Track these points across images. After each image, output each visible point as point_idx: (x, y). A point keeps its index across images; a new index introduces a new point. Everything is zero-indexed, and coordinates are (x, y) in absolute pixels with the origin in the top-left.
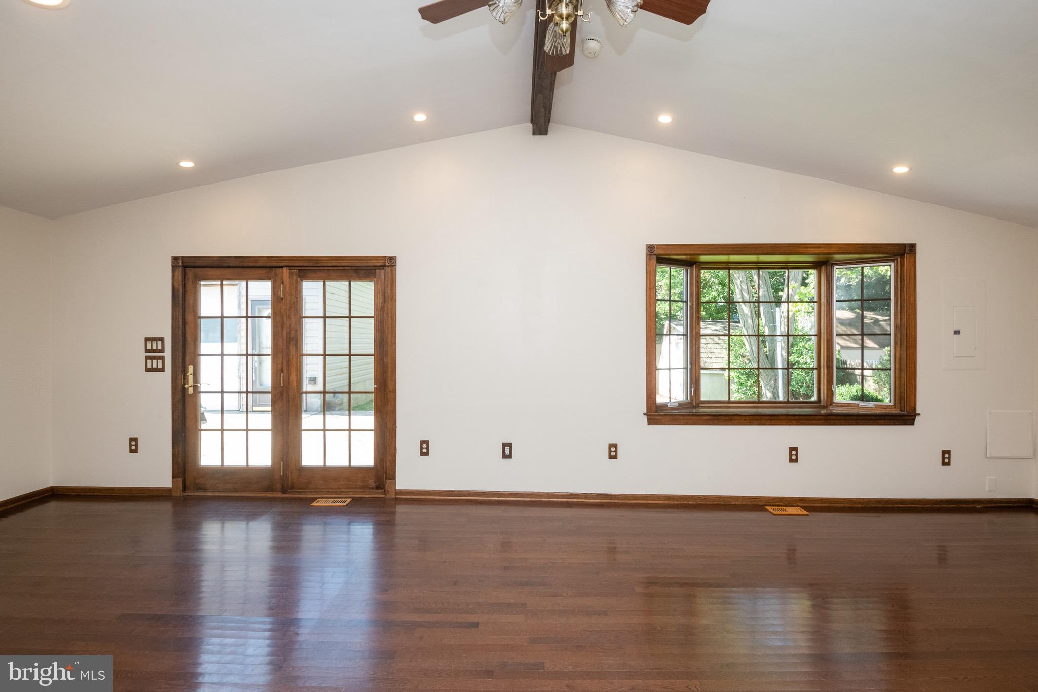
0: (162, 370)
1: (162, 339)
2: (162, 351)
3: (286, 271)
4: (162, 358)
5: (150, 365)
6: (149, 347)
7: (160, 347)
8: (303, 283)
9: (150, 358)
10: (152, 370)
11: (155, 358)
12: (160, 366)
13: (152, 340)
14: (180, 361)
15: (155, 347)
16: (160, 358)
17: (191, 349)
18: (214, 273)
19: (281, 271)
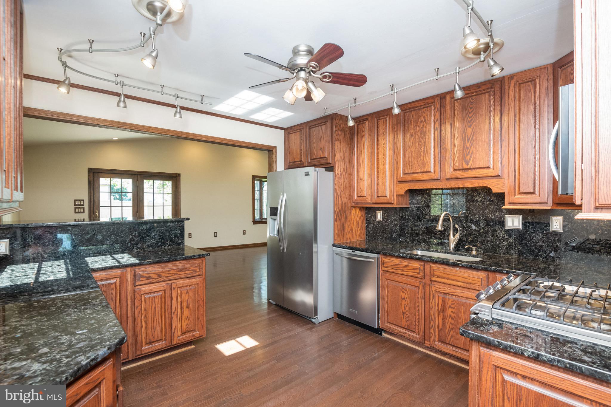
0: (84, 212)
1: (83, 200)
2: (83, 205)
3: (139, 176)
4: (84, 208)
5: (77, 211)
6: (77, 203)
7: (82, 203)
8: (145, 181)
9: (77, 208)
10: (78, 212)
11: (79, 208)
12: (82, 211)
13: (78, 200)
14: (92, 209)
15: (79, 203)
16: (82, 208)
17: (97, 204)
18: (107, 175)
19: (135, 176)
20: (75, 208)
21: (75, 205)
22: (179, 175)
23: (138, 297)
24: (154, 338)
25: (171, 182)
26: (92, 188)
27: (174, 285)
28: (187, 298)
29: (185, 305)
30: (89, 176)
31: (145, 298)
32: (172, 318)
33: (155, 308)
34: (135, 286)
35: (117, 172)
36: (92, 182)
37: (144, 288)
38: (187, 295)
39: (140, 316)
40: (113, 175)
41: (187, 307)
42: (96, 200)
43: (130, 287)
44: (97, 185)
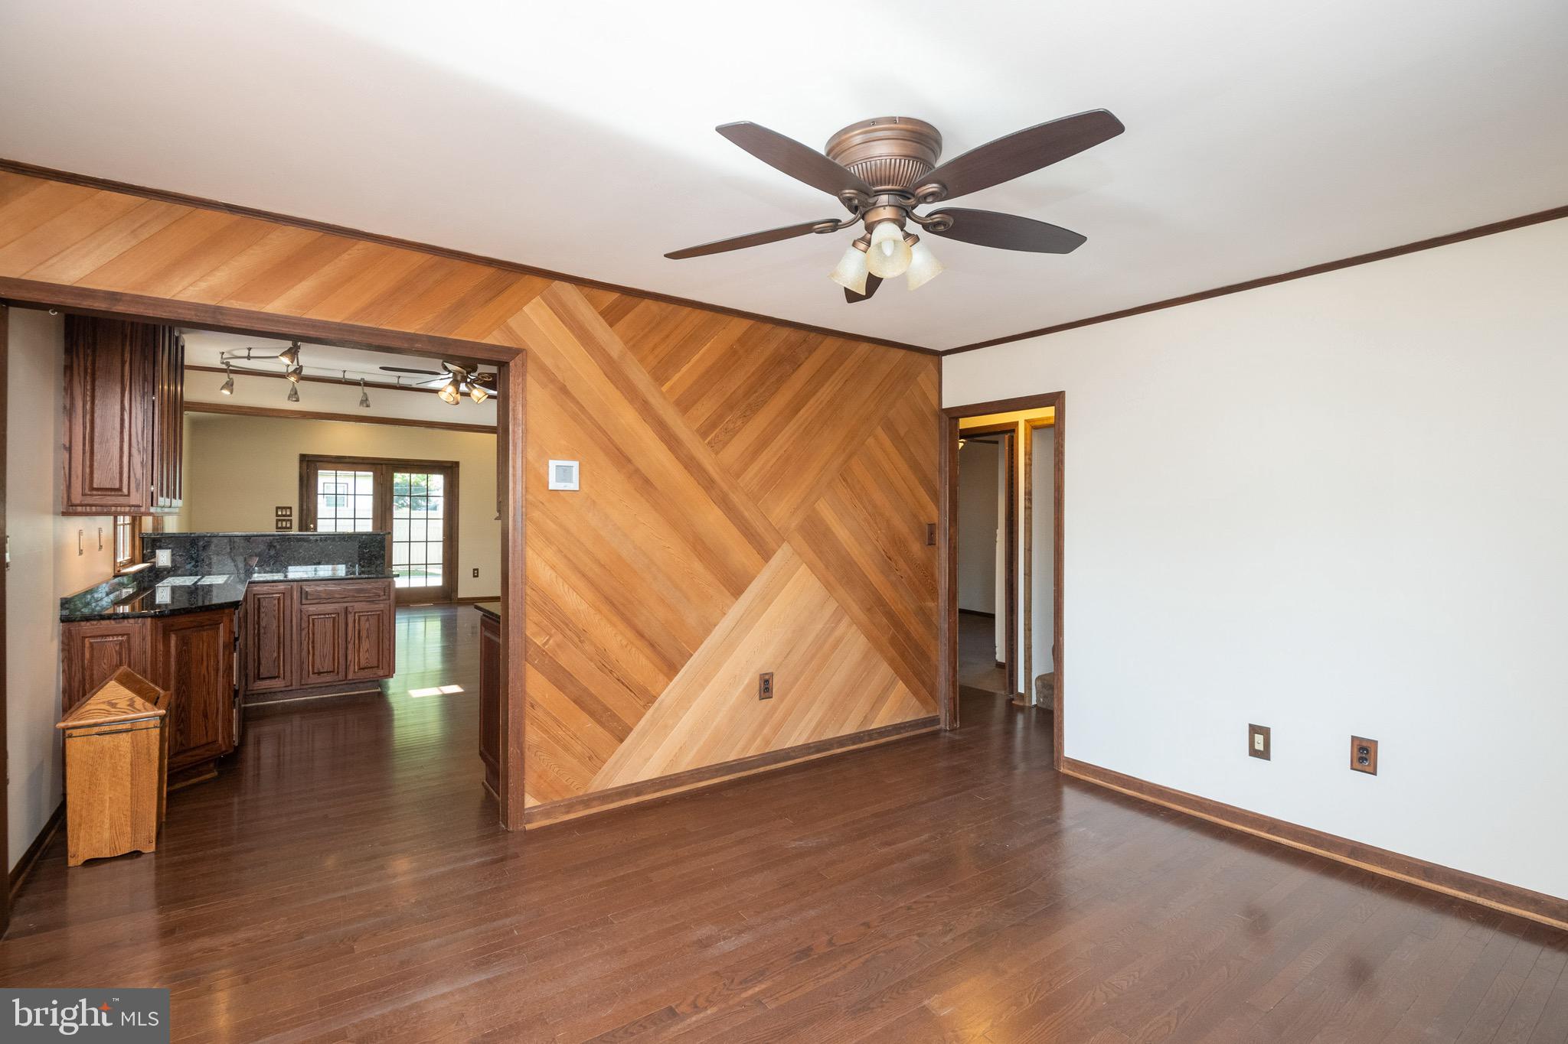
0: (290, 528)
1: (290, 508)
2: (290, 515)
3: (384, 466)
4: (291, 521)
5: (280, 525)
6: (280, 513)
7: (288, 513)
8: (395, 474)
9: (280, 520)
10: (282, 528)
11: (284, 520)
12: (288, 525)
13: (282, 508)
14: (304, 522)
15: (284, 513)
16: (288, 520)
17: (313, 515)
18: (330, 465)
19: (379, 466)
20: (277, 521)
21: (277, 515)
22: (457, 464)
23: (305, 618)
24: (323, 667)
25: (442, 476)
26: (304, 490)
27: (350, 609)
28: (367, 625)
29: (364, 634)
30: (301, 467)
31: (313, 620)
32: (347, 648)
33: (325, 633)
34: (302, 604)
35: (347, 460)
36: (305, 479)
37: (312, 609)
38: (367, 623)
39: (307, 639)
40: (340, 465)
41: (368, 637)
42: (312, 508)
43: (296, 605)
44: (313, 482)
